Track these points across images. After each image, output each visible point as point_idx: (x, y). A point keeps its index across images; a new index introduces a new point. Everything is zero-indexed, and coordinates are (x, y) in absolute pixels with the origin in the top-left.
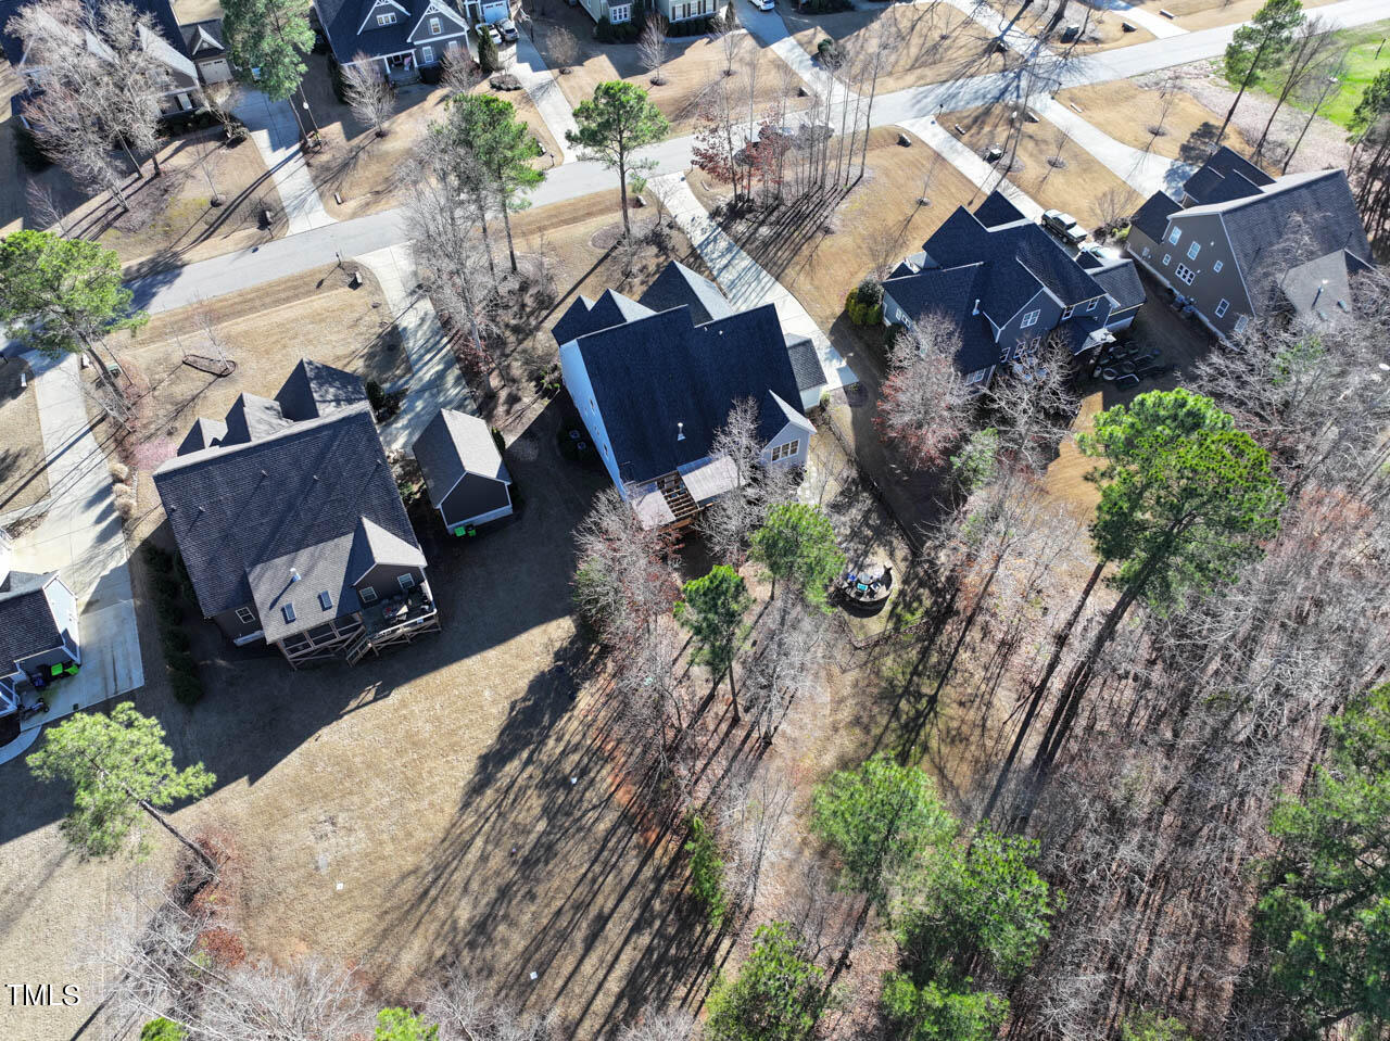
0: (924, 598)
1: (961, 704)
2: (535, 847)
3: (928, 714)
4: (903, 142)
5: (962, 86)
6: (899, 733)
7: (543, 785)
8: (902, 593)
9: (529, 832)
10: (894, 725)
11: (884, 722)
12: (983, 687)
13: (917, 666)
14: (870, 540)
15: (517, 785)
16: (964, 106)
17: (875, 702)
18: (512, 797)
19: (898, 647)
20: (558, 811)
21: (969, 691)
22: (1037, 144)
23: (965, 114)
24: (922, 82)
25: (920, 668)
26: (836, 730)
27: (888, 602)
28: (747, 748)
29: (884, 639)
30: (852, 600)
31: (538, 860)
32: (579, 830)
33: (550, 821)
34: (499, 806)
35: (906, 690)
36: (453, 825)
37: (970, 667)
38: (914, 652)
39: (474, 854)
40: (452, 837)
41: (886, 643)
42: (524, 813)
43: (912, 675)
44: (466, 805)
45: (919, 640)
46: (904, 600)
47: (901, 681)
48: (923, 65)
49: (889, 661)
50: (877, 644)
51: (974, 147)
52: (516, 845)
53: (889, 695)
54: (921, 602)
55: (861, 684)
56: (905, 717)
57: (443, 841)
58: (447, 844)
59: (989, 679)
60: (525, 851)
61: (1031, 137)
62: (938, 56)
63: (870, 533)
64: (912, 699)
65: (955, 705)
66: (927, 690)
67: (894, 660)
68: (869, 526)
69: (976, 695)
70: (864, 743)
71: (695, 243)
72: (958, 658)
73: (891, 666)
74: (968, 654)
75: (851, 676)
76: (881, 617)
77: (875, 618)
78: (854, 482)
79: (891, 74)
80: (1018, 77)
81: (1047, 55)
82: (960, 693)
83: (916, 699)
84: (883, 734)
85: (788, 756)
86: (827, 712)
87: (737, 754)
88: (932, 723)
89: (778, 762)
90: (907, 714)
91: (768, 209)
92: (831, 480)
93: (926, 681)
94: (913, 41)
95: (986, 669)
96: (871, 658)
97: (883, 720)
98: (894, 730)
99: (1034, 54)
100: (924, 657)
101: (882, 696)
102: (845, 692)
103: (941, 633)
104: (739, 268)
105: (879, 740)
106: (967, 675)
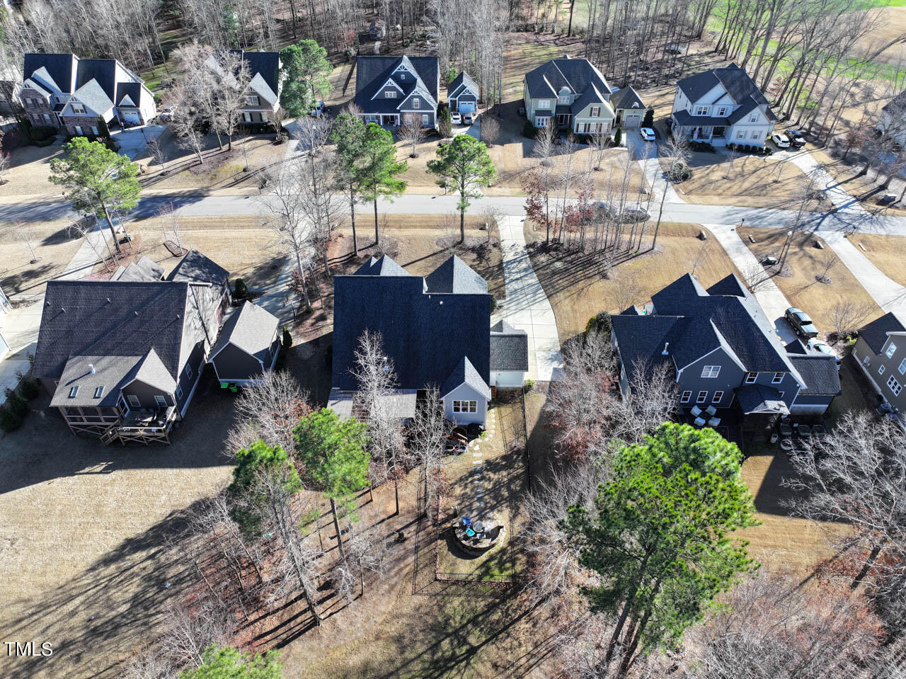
0: (518, 563)
1: (495, 666)
2: (107, 622)
3: (462, 661)
4: (701, 237)
5: (771, 213)
6: (427, 665)
7: (148, 578)
8: (503, 551)
9: (113, 609)
10: (426, 657)
11: (420, 651)
12: (523, 660)
13: (478, 616)
14: (503, 499)
15: (132, 570)
16: (765, 226)
17: (423, 631)
18: (122, 578)
19: (472, 593)
20: (141, 603)
21: (509, 658)
22: (813, 264)
23: (763, 231)
24: (741, 204)
25: (480, 619)
26: (377, 638)
27: (486, 553)
28: (299, 620)
29: (466, 583)
30: (458, 540)
31: (102, 634)
32: (145, 624)
33: (132, 607)
34: (110, 580)
35: (456, 632)
36: (74, 580)
37: (522, 638)
38: (483, 604)
39: (70, 607)
40: (67, 587)
41: (464, 586)
42: (119, 593)
43: (469, 622)
44: (93, 569)
45: (493, 595)
46: (501, 557)
47: (455, 623)
48: (750, 195)
49: (456, 602)
50: (456, 582)
51: (756, 253)
52: (98, 613)
53: (440, 630)
54: (514, 565)
55: (422, 610)
56: (440, 654)
57: (60, 588)
58: (60, 591)
59: (533, 656)
60: (98, 622)
61: (811, 257)
62: (764, 192)
63: (506, 494)
64: (455, 643)
65: (489, 665)
66: (473, 640)
67: (461, 603)
68: (509, 489)
69: (513, 665)
70: (392, 661)
71: (505, 260)
72: (517, 626)
73: (456, 606)
74: (527, 626)
75: (418, 600)
76: (473, 563)
77: (468, 561)
78: (518, 452)
79: (720, 195)
80: (824, 217)
81: (857, 209)
82: (500, 657)
83: (459, 643)
84: (412, 660)
85: (325, 642)
86: (380, 620)
87: (290, 621)
88: (459, 671)
89: (315, 643)
90: (444, 653)
91: (569, 252)
92: (501, 444)
93: (477, 632)
94: (750, 179)
95: (536, 646)
96: (444, 592)
97: (420, 648)
98: (424, 662)
99: (846, 206)
100: (488, 611)
101: (433, 628)
102: (405, 611)
103: (516, 598)
104: (526, 283)
105: (406, 663)
106: (515, 643)
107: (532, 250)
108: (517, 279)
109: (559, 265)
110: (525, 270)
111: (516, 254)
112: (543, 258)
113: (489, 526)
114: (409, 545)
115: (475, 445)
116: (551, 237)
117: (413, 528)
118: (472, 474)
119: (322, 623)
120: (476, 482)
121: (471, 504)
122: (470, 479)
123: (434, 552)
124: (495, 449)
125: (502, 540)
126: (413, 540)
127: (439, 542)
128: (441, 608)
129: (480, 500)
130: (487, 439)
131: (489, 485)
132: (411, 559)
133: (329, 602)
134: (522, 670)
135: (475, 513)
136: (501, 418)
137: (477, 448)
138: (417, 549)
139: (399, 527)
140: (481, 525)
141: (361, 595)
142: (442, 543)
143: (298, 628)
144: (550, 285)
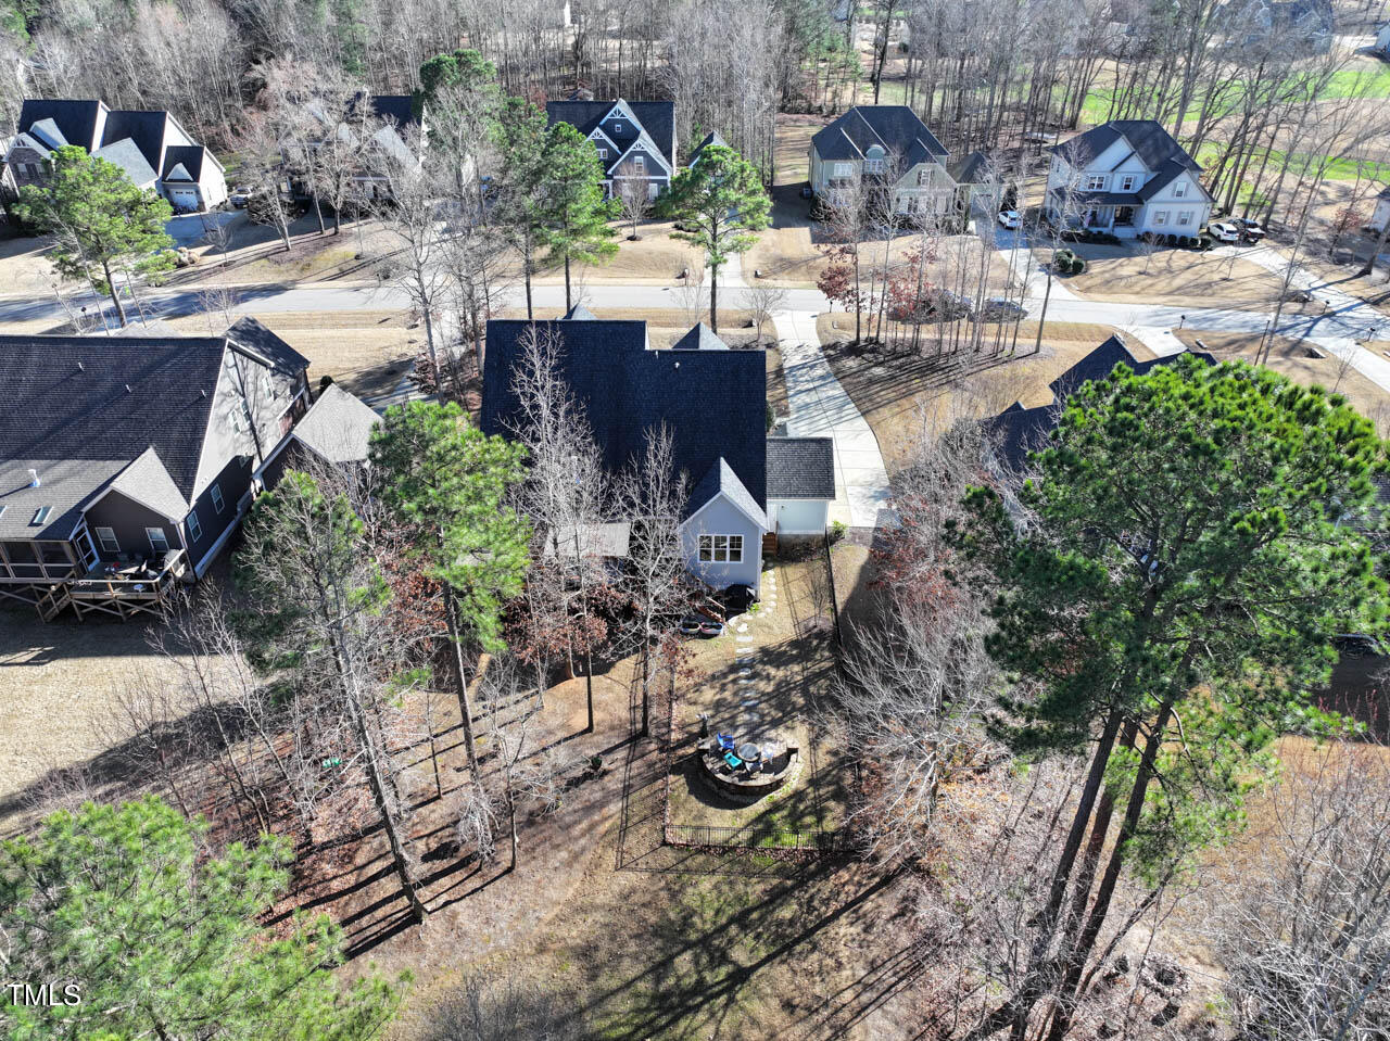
0: (829, 816)
1: (788, 1006)
3: (718, 995)
5: (1228, 315)
6: (643, 1003)
8: (798, 796)
10: (641, 986)
11: (631, 975)
12: (848, 996)
13: (750, 911)
14: (794, 709)
16: (1220, 330)
17: (637, 936)
19: (737, 868)
21: (818, 990)
22: (1311, 376)
23: (1218, 335)
24: (1174, 304)
25: (755, 915)
26: (542, 949)
27: (766, 799)
28: (379, 914)
29: (725, 849)
30: (709, 774)
35: (705, 941)
37: (844, 954)
38: (760, 888)
41: (722, 855)
43: (732, 920)
45: (779, 872)
46: (794, 807)
47: (704, 922)
48: (1186, 294)
49: (706, 884)
50: (705, 849)
54: (820, 819)
55: (635, 898)
56: (671, 981)
59: (868, 987)
61: (1307, 367)
62: (1210, 291)
63: (801, 701)
64: (704, 960)
65: (775, 1003)
66: (740, 955)
67: (715, 887)
68: (805, 693)
69: (826, 1004)
70: (570, 995)
71: (787, 365)
72: (832, 930)
73: (705, 892)
74: (853, 930)
75: (627, 879)
76: (740, 816)
77: (729, 813)
78: (821, 635)
79: (1137, 293)
80: (1316, 322)
81: (1367, 312)
82: (798, 987)
83: (711, 961)
84: (613, 993)
85: (431, 956)
86: (547, 915)
87: (360, 915)
88: (713, 1015)
89: (408, 959)
90: (679, 979)
91: (895, 355)
92: (788, 623)
93: (749, 941)
94: (1182, 276)
95: (873, 967)
96: (681, 867)
97: (630, 970)
98: (637, 995)
99: (1349, 309)
100: (771, 901)
101: (657, 932)
102: (600, 899)
103: (827, 878)
104: (824, 395)
105: (601, 998)
106: (830, 962)
107: (832, 352)
108: (809, 390)
109: (879, 371)
110: (822, 377)
111: (804, 357)
112: (851, 363)
113: (770, 751)
114: (613, 783)
115: (739, 624)
116: (863, 335)
117: (621, 754)
118: (734, 668)
119: (426, 920)
120: (743, 682)
121: (733, 717)
122: (731, 677)
123: (660, 796)
124: (777, 630)
125: (796, 775)
126: (620, 774)
127: (672, 778)
128: (674, 895)
129: (749, 710)
130: (761, 615)
131: (767, 687)
132: (615, 808)
133: (446, 882)
134: (846, 1015)
135: (741, 731)
136: (786, 583)
137: (743, 628)
138: (626, 791)
139: (593, 752)
140: (755, 749)
141: (509, 870)
142: (677, 782)
143: (375, 929)
144: (864, 398)
